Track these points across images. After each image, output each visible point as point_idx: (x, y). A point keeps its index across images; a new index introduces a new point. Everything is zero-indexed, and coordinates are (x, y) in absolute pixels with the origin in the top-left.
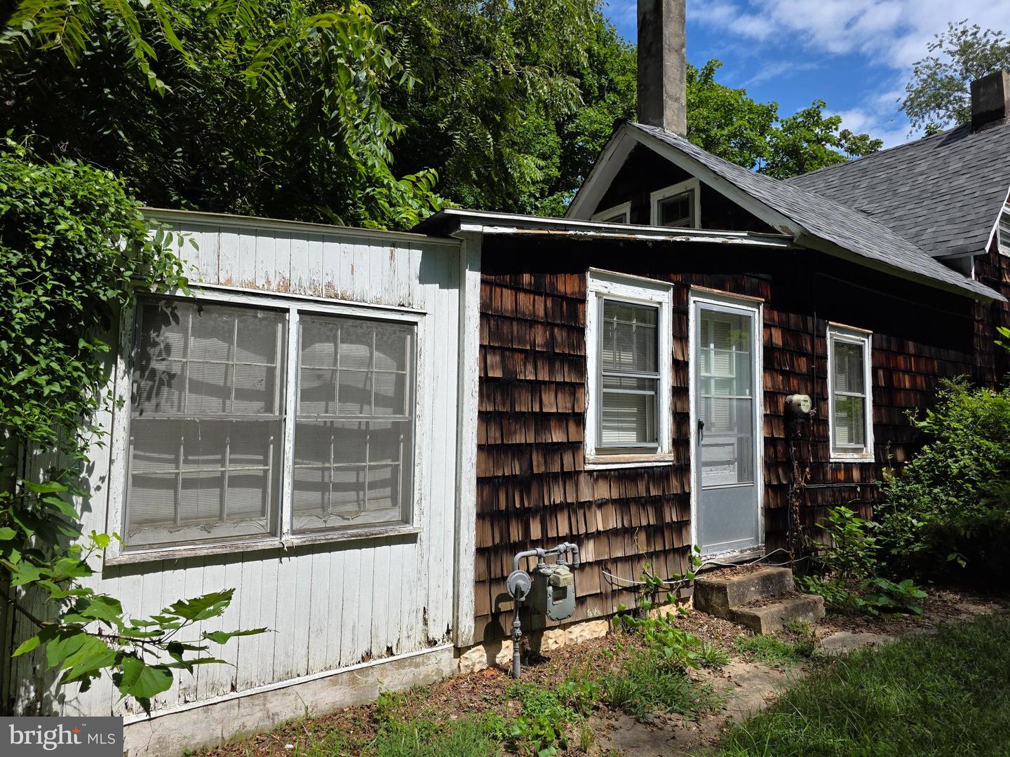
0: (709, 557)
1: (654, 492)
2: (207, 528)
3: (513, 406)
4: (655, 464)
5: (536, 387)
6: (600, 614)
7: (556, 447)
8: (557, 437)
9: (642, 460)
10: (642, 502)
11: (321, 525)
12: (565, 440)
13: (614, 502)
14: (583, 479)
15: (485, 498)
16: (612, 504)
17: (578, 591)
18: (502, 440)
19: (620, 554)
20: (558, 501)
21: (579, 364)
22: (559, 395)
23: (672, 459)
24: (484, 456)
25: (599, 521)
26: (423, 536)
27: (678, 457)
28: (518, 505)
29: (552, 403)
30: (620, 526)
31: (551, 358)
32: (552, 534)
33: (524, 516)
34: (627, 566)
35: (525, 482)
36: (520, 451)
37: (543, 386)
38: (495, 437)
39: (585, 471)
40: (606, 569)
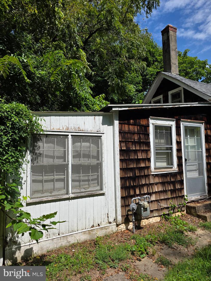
0: (190, 198)
1: (172, 180)
2: (51, 193)
3: (129, 157)
4: (172, 172)
5: (136, 151)
6: (158, 215)
7: (142, 168)
8: (143, 165)
9: (168, 171)
10: (169, 183)
11: (79, 191)
12: (145, 166)
13: (160, 183)
14: (151, 177)
15: (123, 183)
16: (160, 184)
17: (151, 209)
18: (127, 167)
19: (163, 198)
20: (144, 183)
21: (148, 144)
22: (143, 153)
23: (178, 170)
24: (122, 171)
25: (156, 189)
26: (106, 194)
27: (179, 169)
28: (132, 185)
29: (140, 156)
30: (162, 190)
31: (139, 143)
32: (142, 192)
33: (134, 188)
34: (165, 201)
35: (134, 178)
36: (132, 169)
37: (138, 151)
38: (125, 166)
39: (151, 175)
40: (159, 202)
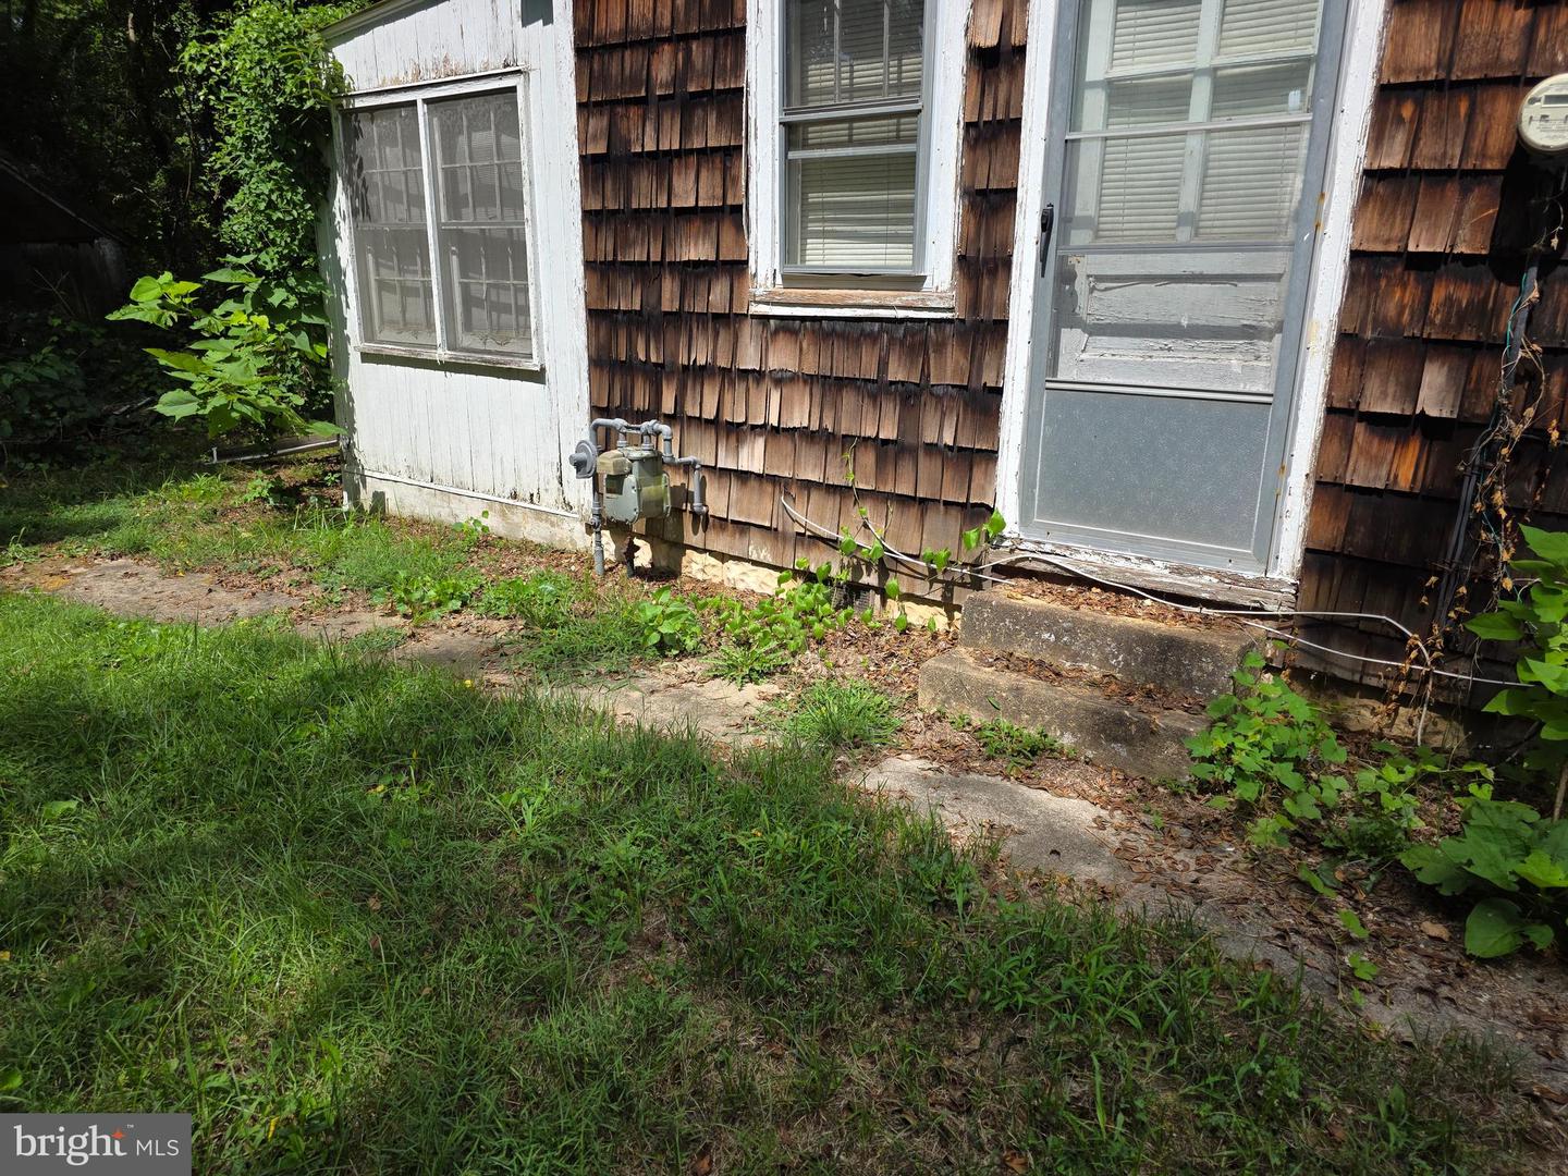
0: (1048, 548)
2: (416, 334)
3: (628, 200)
5: (662, 162)
6: (769, 560)
7: (701, 269)
8: (696, 250)
10: (875, 390)
11: (480, 346)
12: (712, 258)
13: (810, 380)
14: (748, 332)
15: (602, 340)
16: (805, 382)
17: (732, 511)
18: (615, 255)
19: (814, 476)
20: (702, 361)
22: (704, 174)
23: (952, 304)
24: (596, 278)
25: (770, 407)
27: (974, 304)
28: (642, 357)
29: (688, 190)
30: (815, 426)
31: (687, 105)
32: (691, 410)
33: (655, 374)
34: (832, 503)
35: (650, 322)
36: (647, 273)
37: (676, 161)
38: (606, 249)
39: (753, 317)
40: (787, 494)
